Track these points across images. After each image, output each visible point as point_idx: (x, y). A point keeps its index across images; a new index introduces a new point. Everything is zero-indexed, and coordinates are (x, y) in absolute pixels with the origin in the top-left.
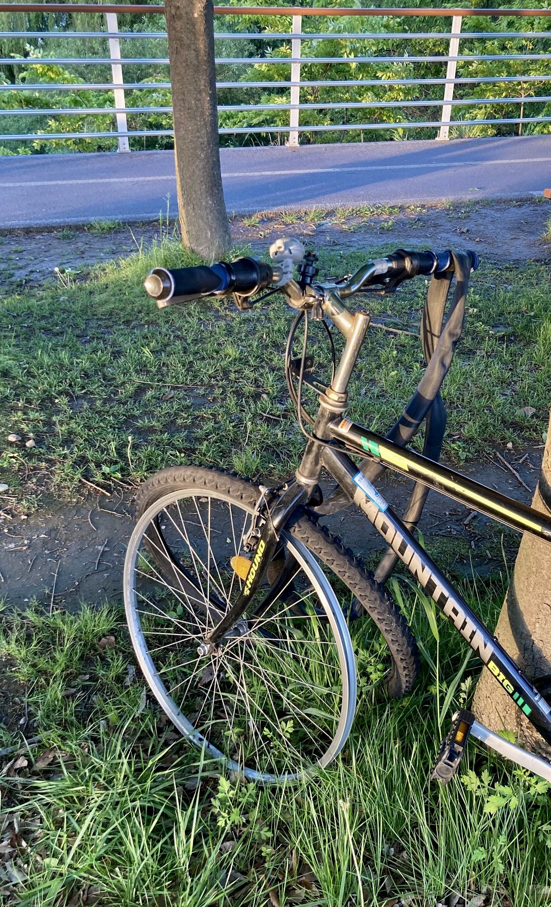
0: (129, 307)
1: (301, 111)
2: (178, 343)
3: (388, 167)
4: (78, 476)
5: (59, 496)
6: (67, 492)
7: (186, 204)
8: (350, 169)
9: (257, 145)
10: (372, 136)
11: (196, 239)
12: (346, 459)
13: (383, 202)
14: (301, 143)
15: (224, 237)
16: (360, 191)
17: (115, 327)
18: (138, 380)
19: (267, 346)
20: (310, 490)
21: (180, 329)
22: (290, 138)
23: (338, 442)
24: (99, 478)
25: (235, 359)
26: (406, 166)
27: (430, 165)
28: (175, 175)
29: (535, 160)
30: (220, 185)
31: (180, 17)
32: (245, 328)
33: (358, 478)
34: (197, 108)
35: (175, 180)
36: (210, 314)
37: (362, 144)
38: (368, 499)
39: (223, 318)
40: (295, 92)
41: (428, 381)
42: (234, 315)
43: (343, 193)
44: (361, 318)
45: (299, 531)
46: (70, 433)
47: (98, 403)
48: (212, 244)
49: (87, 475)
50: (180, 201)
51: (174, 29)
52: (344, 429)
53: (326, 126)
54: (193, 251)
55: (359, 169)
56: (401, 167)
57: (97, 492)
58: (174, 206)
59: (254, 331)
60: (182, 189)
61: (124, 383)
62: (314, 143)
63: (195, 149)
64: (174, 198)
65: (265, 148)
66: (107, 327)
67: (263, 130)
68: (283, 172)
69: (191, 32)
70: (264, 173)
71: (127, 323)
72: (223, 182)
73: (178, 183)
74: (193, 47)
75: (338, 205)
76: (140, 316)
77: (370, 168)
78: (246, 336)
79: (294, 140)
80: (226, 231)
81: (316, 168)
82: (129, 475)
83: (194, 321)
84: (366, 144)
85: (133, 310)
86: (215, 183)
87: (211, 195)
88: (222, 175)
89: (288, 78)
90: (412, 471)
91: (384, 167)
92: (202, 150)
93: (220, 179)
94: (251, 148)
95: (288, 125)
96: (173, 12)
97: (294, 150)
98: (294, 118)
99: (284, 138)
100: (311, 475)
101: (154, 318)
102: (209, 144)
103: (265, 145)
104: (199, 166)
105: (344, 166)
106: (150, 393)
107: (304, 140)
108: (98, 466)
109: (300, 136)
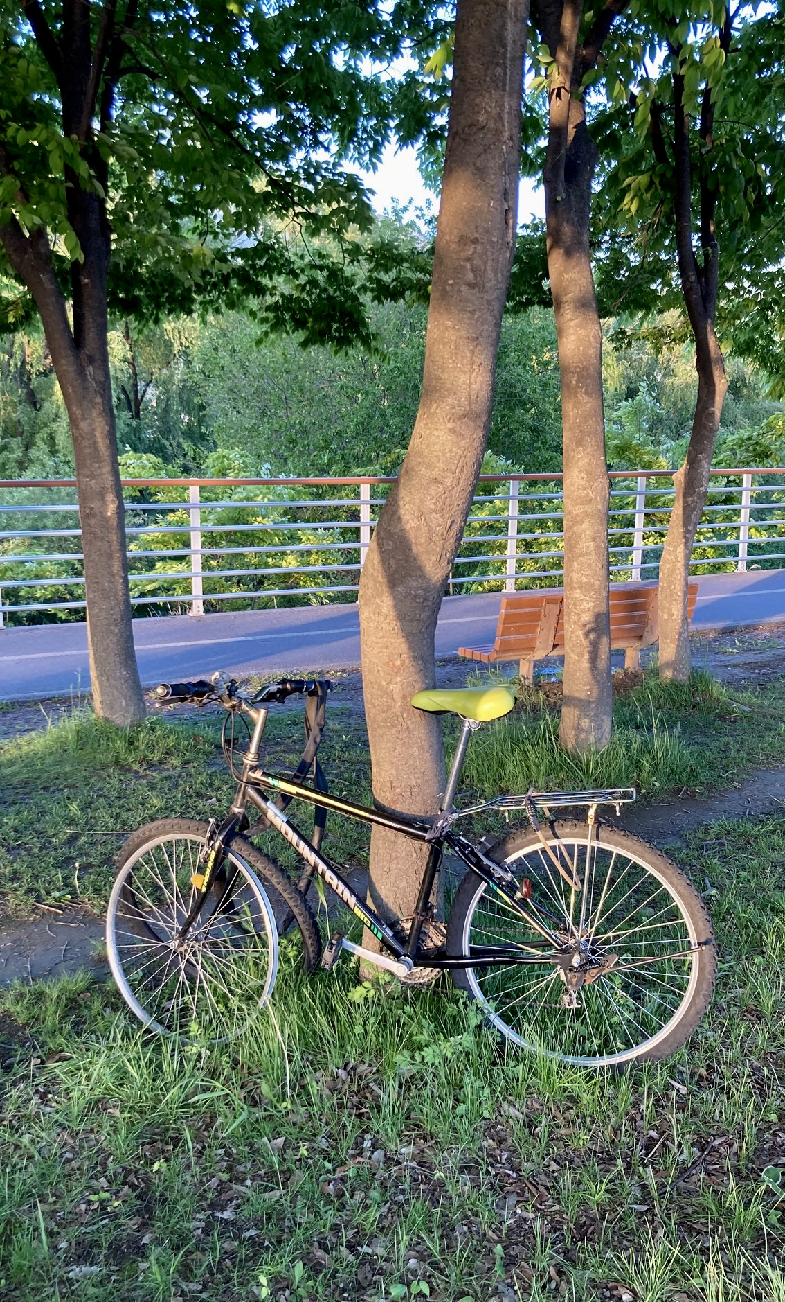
0: (44, 776)
1: (205, 579)
2: (101, 800)
3: (305, 634)
4: (31, 901)
5: (17, 917)
6: (23, 913)
7: (99, 677)
8: (263, 637)
9: (154, 615)
10: (288, 602)
11: (111, 708)
12: (259, 792)
13: (301, 668)
14: (206, 611)
15: (139, 705)
16: (276, 659)
17: (33, 793)
18: (70, 831)
19: (191, 797)
20: (241, 817)
21: (101, 789)
22: (194, 607)
23: (255, 784)
24: (50, 901)
25: (161, 809)
26: (325, 632)
27: (350, 630)
28: (87, 649)
29: (461, 620)
30: (134, 657)
31: (94, 516)
32: (167, 783)
33: (269, 803)
34: (111, 589)
35: (88, 654)
36: (130, 776)
37: (276, 610)
38: (276, 815)
39: (142, 777)
40: (196, 561)
41: (308, 751)
42: (154, 774)
43: (258, 661)
44: (263, 711)
45: (236, 845)
46: (15, 872)
47: (36, 850)
48: (127, 711)
49: (39, 899)
50: (93, 673)
51: (89, 525)
52: (258, 775)
53: (235, 593)
54: (106, 720)
55: (273, 636)
56: (319, 632)
57: (51, 911)
58: (87, 681)
59: (176, 785)
60: (95, 662)
61: (54, 835)
62: (220, 611)
63: (109, 625)
64: (86, 670)
65: (165, 618)
66: (25, 794)
67: (160, 600)
68: (188, 643)
69: (104, 527)
70: (167, 645)
71: (46, 789)
72: (137, 654)
73: (92, 656)
74: (106, 539)
75: (253, 673)
76: (58, 782)
77: (286, 635)
78: (169, 790)
79: (198, 609)
80: (141, 700)
81: (226, 637)
82: (77, 897)
83: (115, 781)
84: (280, 610)
85: (49, 778)
86: (128, 654)
87: (125, 666)
88: (135, 648)
89: (187, 545)
90: (298, 794)
91: (301, 634)
92: (116, 625)
93: (133, 651)
94: (148, 619)
95: (190, 593)
96: (87, 512)
97: (199, 619)
98: (197, 586)
99: (185, 608)
100: (241, 806)
101: (74, 782)
102: (122, 620)
103: (164, 615)
104: (112, 642)
105: (256, 634)
106: (83, 839)
107: (209, 608)
108: (48, 893)
109: (204, 604)
